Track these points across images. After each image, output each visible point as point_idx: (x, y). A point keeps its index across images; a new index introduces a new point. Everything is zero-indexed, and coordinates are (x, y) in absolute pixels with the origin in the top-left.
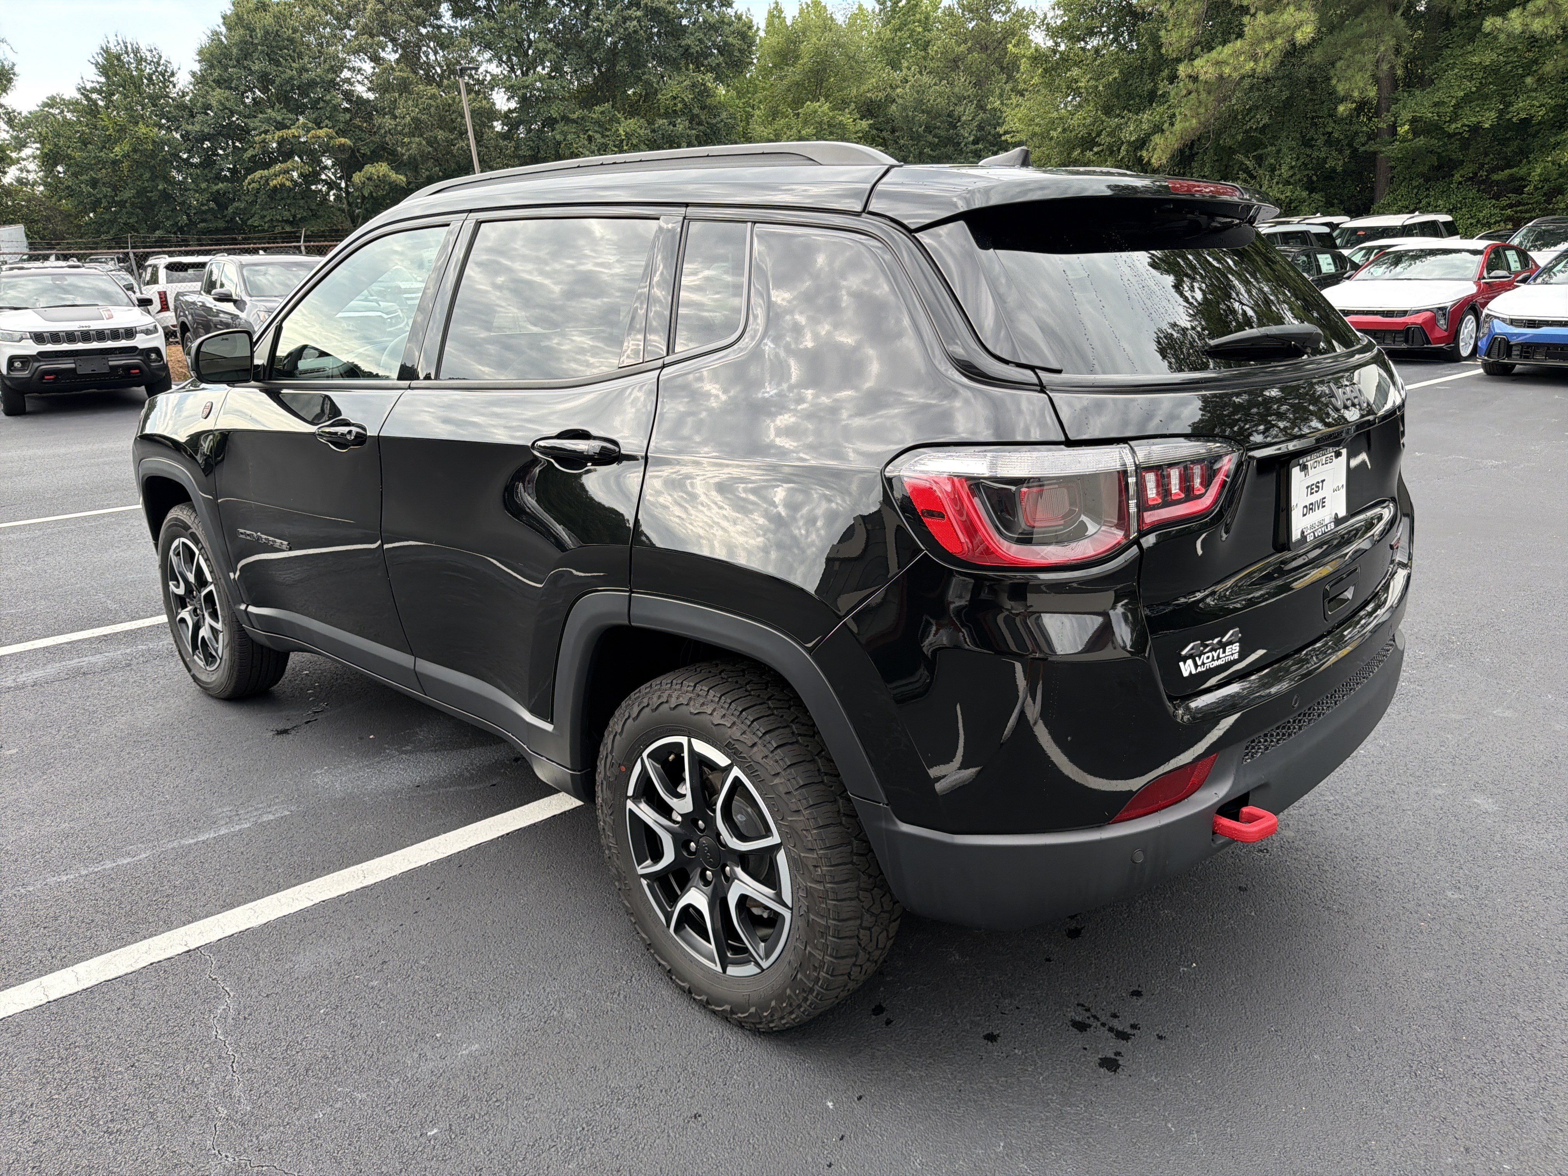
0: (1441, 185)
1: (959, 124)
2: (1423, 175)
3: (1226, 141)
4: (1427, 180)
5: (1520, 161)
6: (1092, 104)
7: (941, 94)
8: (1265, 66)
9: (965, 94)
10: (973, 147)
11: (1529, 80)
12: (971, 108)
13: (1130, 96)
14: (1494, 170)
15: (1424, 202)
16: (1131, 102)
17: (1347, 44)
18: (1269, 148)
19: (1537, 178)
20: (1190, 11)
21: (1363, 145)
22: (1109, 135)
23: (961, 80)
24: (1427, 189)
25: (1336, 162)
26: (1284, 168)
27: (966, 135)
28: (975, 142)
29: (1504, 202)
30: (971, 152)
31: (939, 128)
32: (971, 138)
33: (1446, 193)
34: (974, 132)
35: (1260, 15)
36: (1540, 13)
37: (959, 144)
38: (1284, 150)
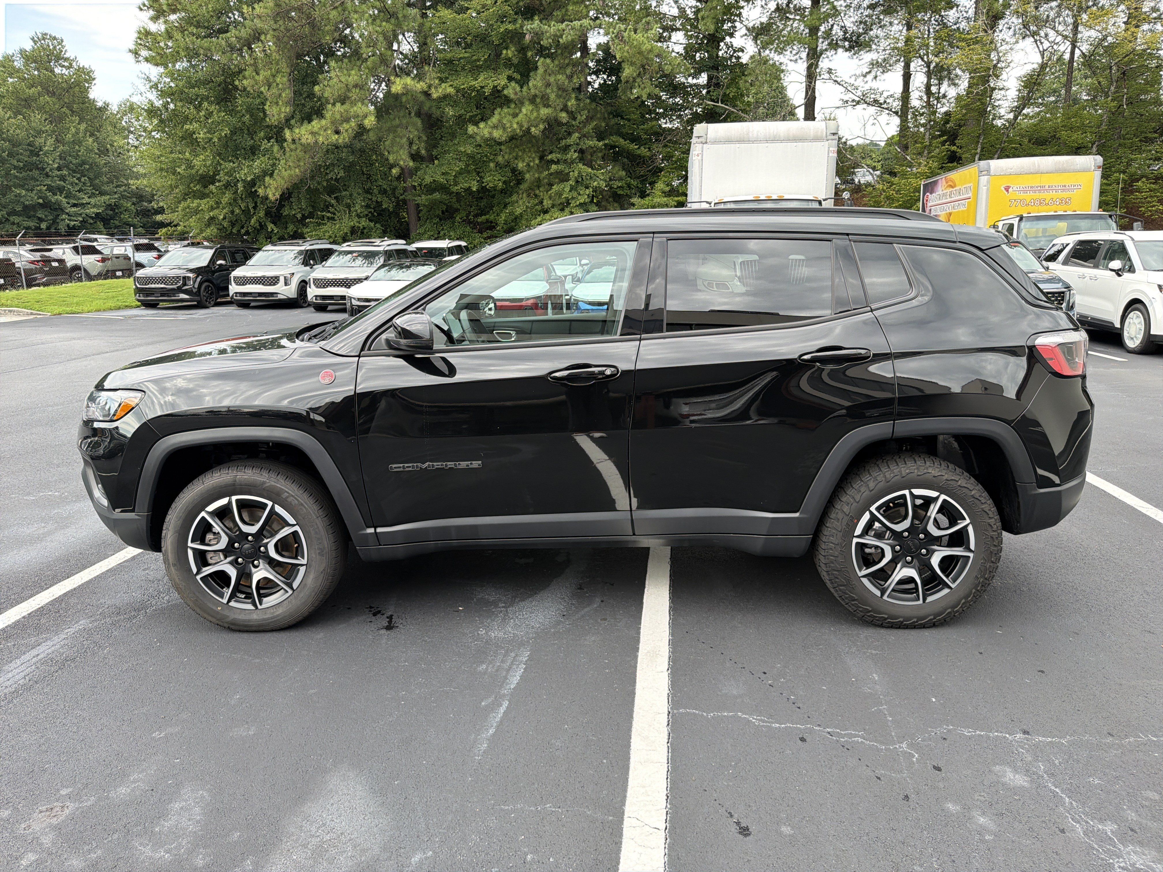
0: (449, 223)
1: (41, 153)
2: (438, 216)
3: (313, 185)
4: (440, 219)
5: (488, 212)
6: (209, 151)
7: (18, 127)
8: (343, 139)
9: (43, 129)
10: (59, 173)
11: (492, 165)
12: (51, 141)
13: (237, 148)
14: (476, 216)
15: (442, 233)
16: (238, 152)
17: (389, 130)
18: (344, 193)
19: (503, 222)
20: (284, 95)
21: (401, 195)
22: (226, 174)
23: (37, 118)
24: (442, 225)
25: (387, 204)
26: (357, 207)
27: (50, 162)
28: (59, 169)
29: (485, 235)
30: (57, 176)
31: (21, 154)
32: (56, 166)
33: (452, 228)
34: (57, 161)
35: (338, 105)
36: (495, 127)
37: (44, 169)
38: (355, 195)
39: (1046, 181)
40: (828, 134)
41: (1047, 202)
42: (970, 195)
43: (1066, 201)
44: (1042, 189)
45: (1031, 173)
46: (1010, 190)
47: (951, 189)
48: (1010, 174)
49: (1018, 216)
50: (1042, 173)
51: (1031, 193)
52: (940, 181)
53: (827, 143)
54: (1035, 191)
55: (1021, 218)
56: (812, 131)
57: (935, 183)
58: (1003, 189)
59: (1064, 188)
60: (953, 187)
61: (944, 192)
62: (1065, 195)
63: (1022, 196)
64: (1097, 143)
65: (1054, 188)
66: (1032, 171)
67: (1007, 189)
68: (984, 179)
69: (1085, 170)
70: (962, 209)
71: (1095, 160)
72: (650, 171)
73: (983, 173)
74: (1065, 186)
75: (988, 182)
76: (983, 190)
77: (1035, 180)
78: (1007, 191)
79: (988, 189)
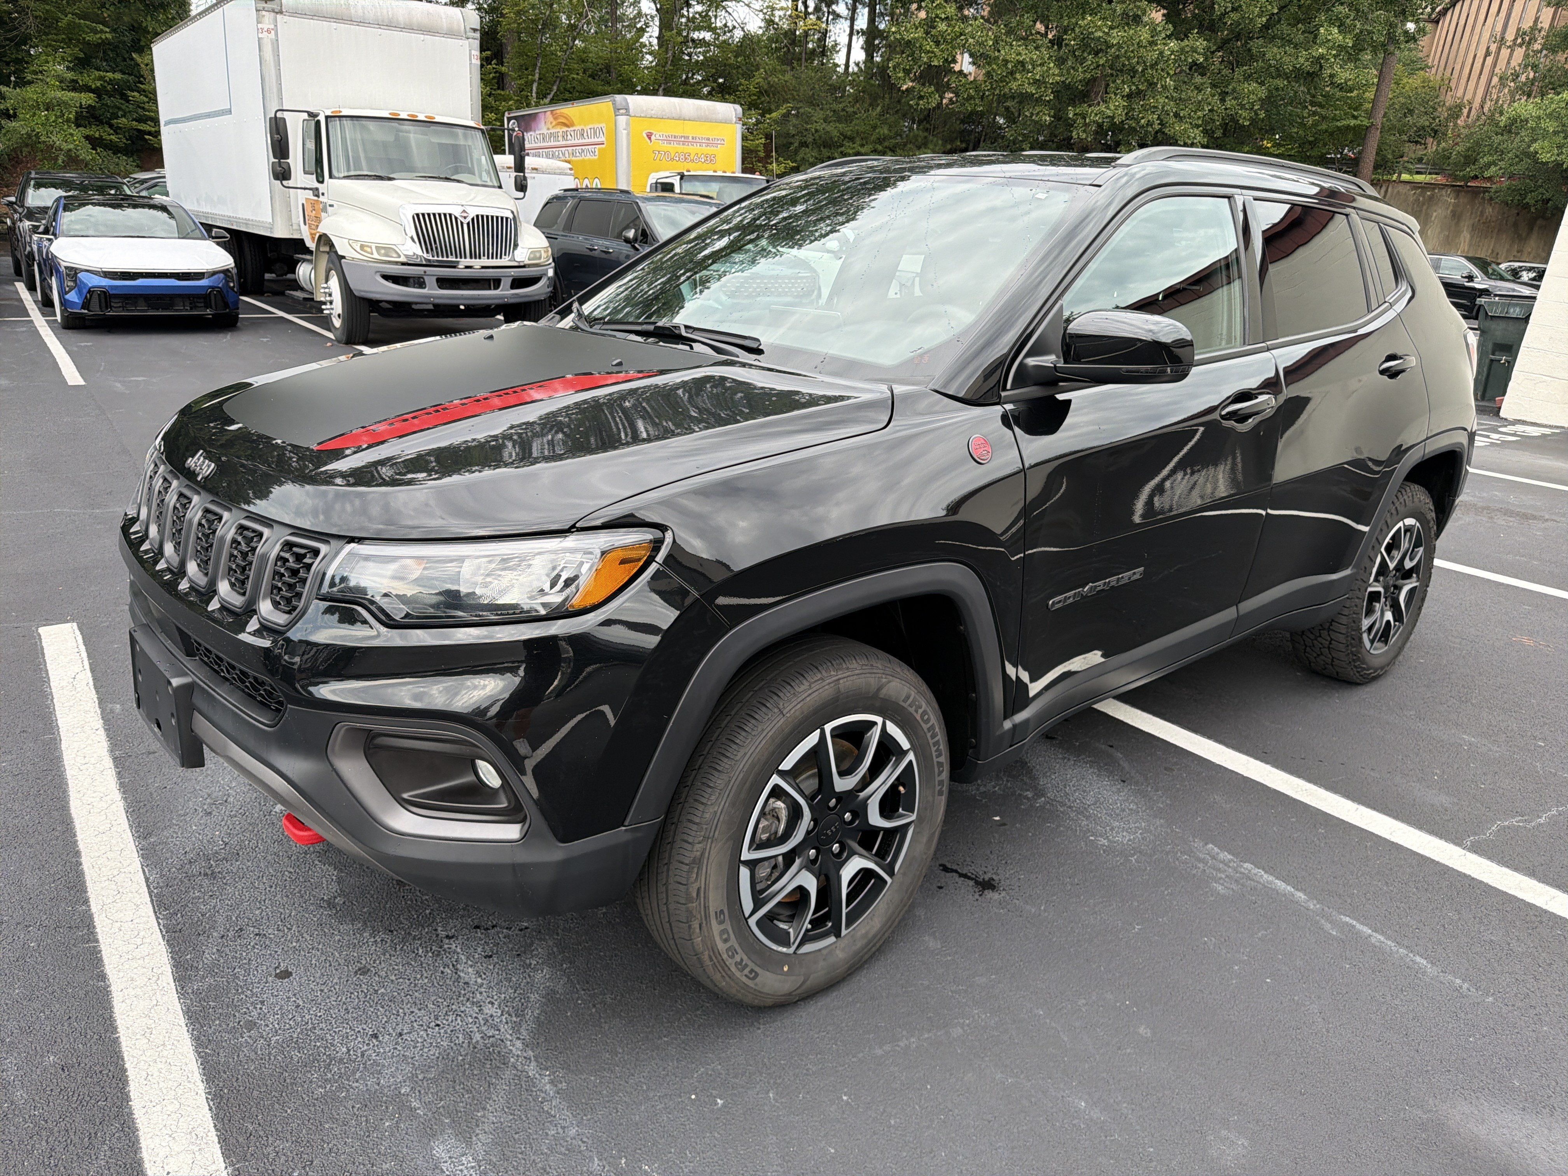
39: (690, 130)
40: (468, 29)
41: (692, 157)
42: (602, 139)
43: (710, 159)
44: (685, 140)
45: (673, 119)
46: (653, 138)
47: (565, 129)
48: (651, 117)
49: (679, 174)
50: (684, 120)
51: (676, 145)
52: (542, 116)
53: (467, 42)
54: (678, 142)
55: (682, 177)
56: (444, 20)
57: (533, 117)
58: (645, 136)
59: (709, 142)
60: (568, 126)
61: (552, 131)
62: (710, 150)
63: (665, 147)
64: (663, 86)
65: (698, 140)
66: (674, 115)
67: (649, 136)
68: (622, 120)
69: (726, 122)
70: (589, 157)
71: (735, 110)
72: (11, 40)
73: (621, 111)
74: (708, 139)
75: (628, 124)
76: (623, 134)
77: (678, 129)
78: (650, 138)
79: (628, 134)
